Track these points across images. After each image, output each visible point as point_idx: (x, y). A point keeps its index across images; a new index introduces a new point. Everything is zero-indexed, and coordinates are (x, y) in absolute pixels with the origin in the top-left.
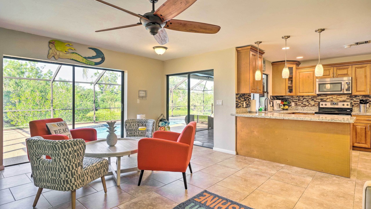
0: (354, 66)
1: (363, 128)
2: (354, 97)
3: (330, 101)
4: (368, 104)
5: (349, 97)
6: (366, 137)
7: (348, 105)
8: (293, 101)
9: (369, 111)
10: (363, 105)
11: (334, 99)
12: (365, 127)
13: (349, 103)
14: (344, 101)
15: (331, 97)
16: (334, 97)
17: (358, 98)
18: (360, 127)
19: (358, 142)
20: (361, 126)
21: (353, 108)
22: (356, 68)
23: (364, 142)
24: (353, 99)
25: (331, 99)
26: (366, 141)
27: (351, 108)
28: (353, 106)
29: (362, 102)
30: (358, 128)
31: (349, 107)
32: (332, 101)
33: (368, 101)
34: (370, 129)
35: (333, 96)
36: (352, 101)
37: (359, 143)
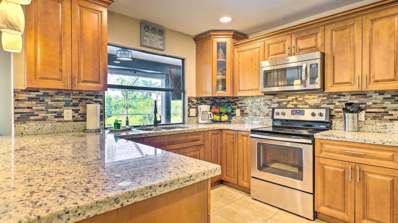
0: (329, 28)
1: (338, 172)
2: (335, 98)
3: (293, 106)
4: (363, 112)
5: (326, 98)
6: (344, 196)
7: (321, 115)
8: (238, 108)
9: (364, 128)
10: (351, 115)
11: (300, 103)
12: (343, 170)
13: (323, 111)
14: (317, 107)
15: (294, 98)
16: (299, 99)
17: (343, 100)
18: (331, 168)
19: (327, 204)
20: (334, 167)
21: (334, 122)
22: (332, 30)
23: (340, 206)
24: (334, 102)
25: (295, 102)
26: (345, 204)
27: (327, 123)
28: (331, 117)
29: (349, 108)
30: (329, 170)
31: (323, 119)
32: (296, 105)
33: (364, 106)
34: (353, 176)
35: (298, 96)
36: (331, 107)
37: (331, 208)
